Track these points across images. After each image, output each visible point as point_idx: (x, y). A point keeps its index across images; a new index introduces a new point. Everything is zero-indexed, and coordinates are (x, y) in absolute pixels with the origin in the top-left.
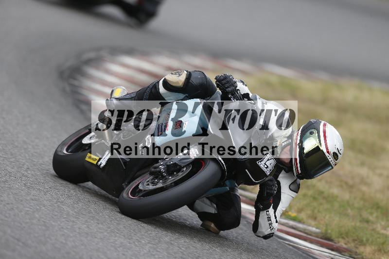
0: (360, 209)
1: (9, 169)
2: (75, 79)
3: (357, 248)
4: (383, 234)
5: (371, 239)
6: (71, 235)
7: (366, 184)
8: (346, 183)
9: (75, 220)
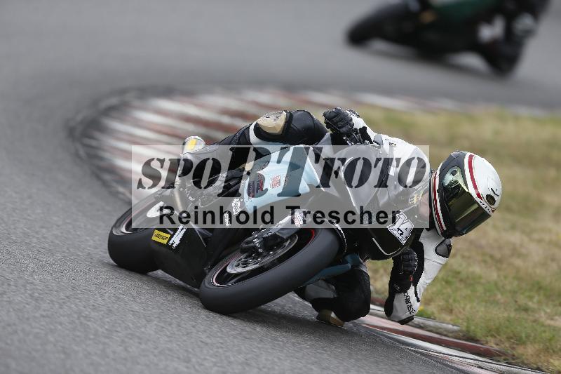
0: (514, 293)
1: (7, 275)
2: (91, 137)
3: (513, 348)
4: (549, 326)
5: (533, 335)
6: (103, 363)
7: (520, 255)
8: (492, 257)
9: (107, 341)
